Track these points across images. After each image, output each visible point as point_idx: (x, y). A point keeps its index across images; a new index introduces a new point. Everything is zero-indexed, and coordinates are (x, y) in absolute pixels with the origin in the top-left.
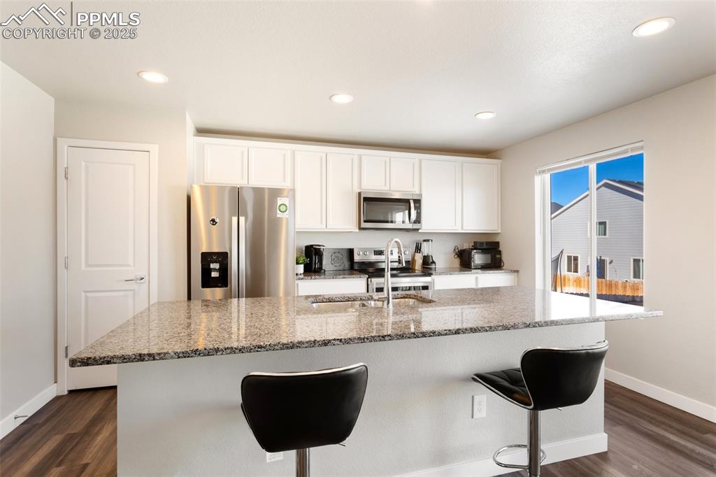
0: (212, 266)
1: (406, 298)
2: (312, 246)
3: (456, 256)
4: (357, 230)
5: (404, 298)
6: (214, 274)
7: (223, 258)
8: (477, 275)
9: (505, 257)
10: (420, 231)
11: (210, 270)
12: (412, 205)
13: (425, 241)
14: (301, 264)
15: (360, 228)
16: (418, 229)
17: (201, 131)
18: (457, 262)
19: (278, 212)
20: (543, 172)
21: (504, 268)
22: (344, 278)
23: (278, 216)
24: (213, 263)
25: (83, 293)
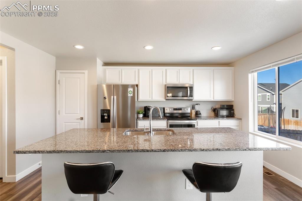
0: (105, 114)
1: (169, 131)
2: (146, 107)
3: (212, 111)
4: (165, 100)
5: (168, 131)
6: (106, 118)
7: (108, 111)
8: (219, 120)
9: (236, 112)
10: (193, 100)
11: (104, 116)
12: (189, 89)
13: (196, 104)
14: (141, 114)
15: (166, 100)
16: (192, 100)
17: (106, 64)
18: (213, 114)
19: (129, 94)
20: (253, 72)
21: (235, 117)
22: (157, 120)
23: (129, 95)
24: (105, 113)
25: (64, 123)
